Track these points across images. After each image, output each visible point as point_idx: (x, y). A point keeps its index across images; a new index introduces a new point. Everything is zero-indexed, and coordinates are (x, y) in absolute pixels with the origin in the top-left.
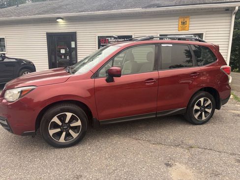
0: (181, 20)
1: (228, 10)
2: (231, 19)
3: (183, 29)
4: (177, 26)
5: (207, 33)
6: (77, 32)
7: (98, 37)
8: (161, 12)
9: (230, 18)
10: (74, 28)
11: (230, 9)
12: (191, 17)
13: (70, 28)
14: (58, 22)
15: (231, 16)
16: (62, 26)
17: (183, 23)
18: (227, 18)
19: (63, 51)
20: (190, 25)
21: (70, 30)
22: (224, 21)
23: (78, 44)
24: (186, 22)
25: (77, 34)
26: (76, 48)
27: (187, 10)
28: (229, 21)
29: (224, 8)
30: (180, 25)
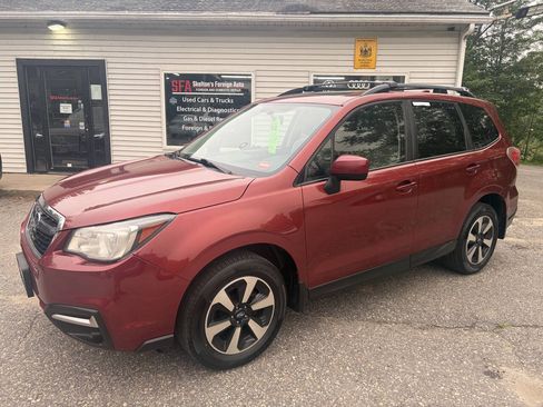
0: (361, 45)
1: (454, 31)
2: (459, 49)
3: (365, 66)
4: (351, 58)
5: (413, 75)
6: (108, 60)
7: (166, 75)
8: (317, 24)
9: (456, 46)
10: (98, 49)
11: (457, 28)
12: (380, 39)
13: (86, 48)
14: (50, 32)
15: (459, 43)
16: (62, 42)
17: (365, 53)
18: (452, 46)
19: (66, 108)
20: (379, 58)
21: (86, 54)
22: (444, 52)
23: (109, 92)
24: (370, 50)
25: (108, 66)
26: (104, 102)
27: (373, 24)
28: (454, 52)
29: (445, 24)
30: (358, 57)
